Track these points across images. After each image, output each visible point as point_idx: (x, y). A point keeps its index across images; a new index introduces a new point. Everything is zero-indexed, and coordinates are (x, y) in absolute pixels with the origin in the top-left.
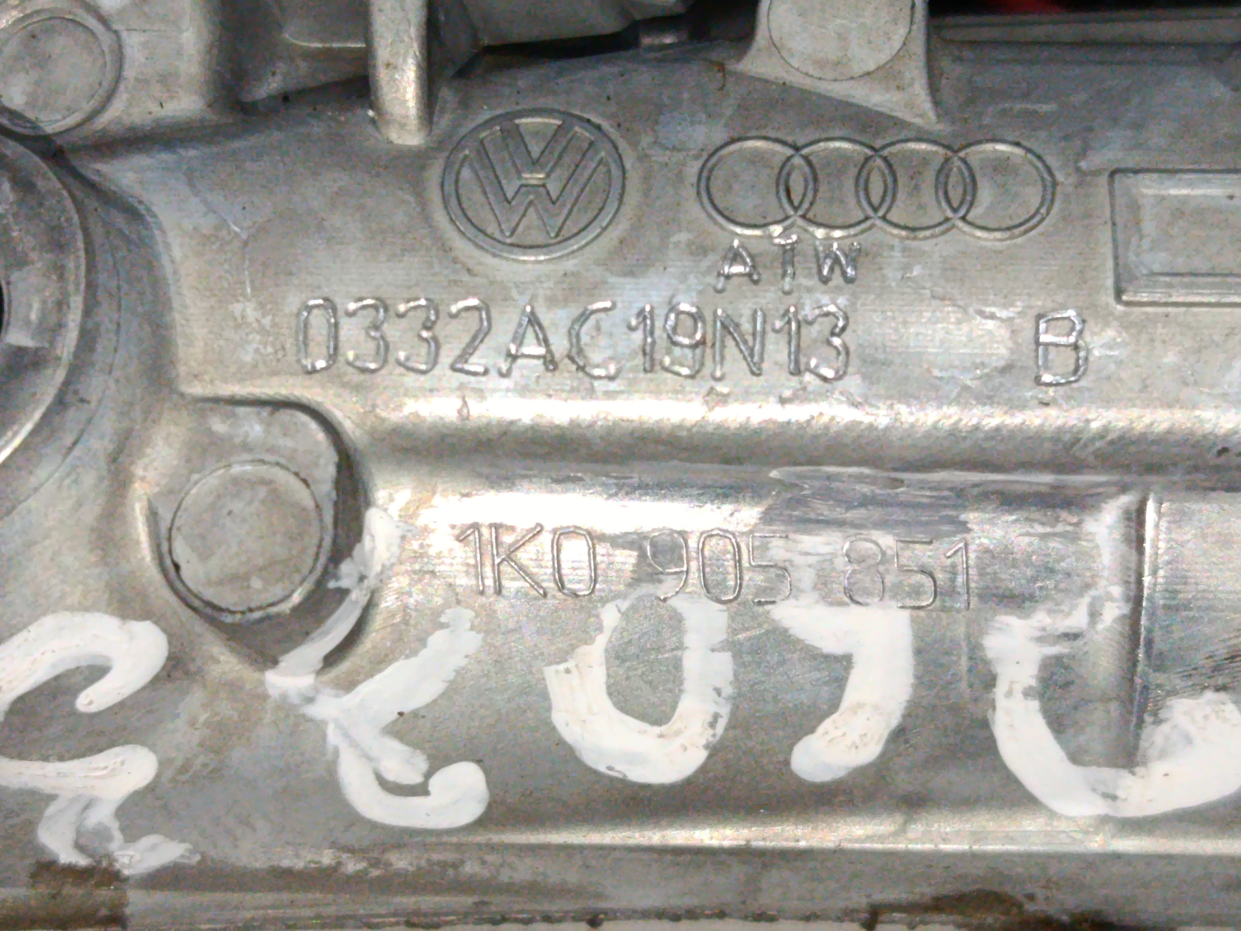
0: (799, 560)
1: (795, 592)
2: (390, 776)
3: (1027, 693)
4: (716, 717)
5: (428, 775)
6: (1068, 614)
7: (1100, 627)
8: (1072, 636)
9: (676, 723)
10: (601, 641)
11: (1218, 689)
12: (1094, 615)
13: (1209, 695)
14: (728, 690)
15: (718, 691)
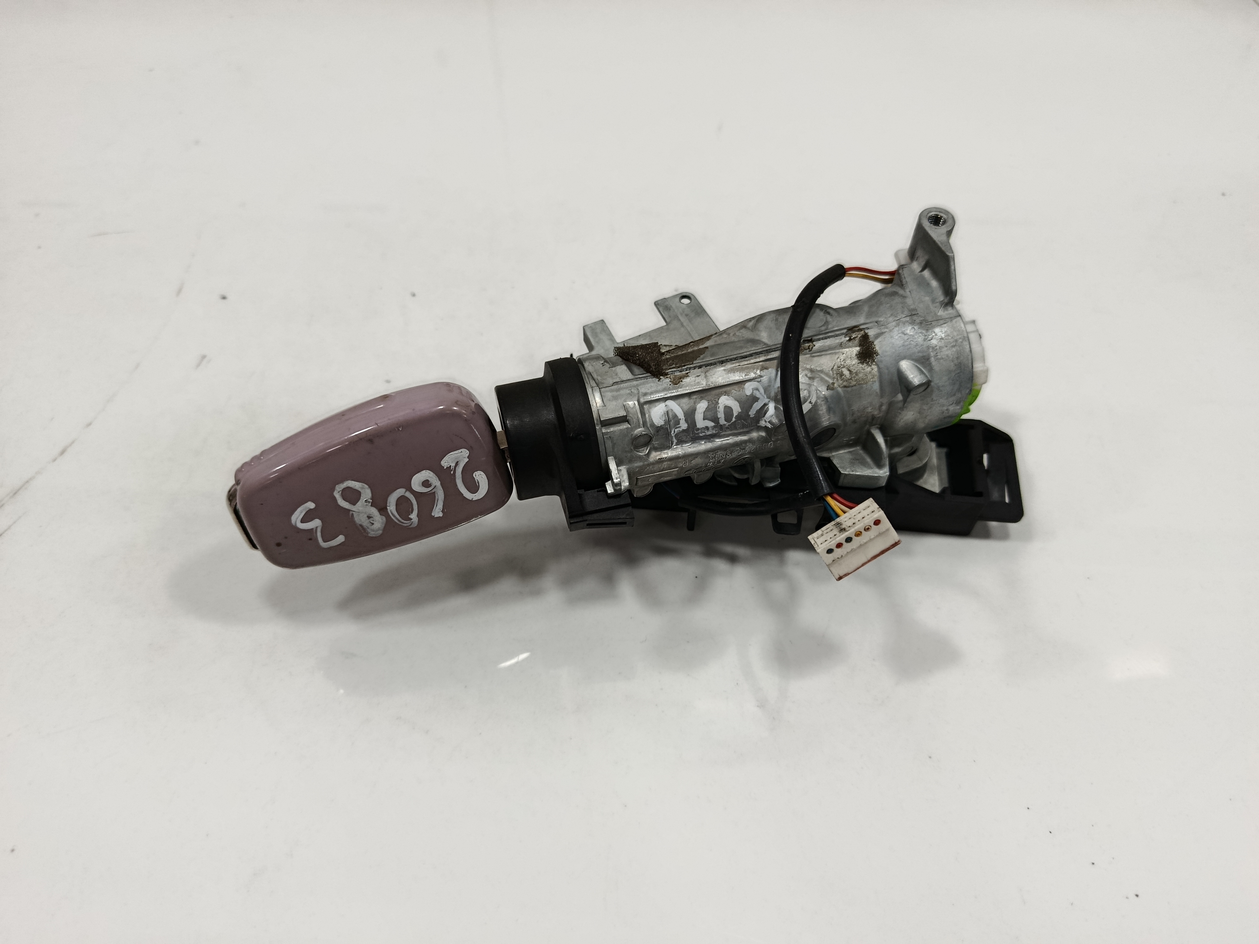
0: (711, 431)
1: (711, 427)
2: (757, 391)
3: (680, 419)
4: (719, 408)
5: (753, 392)
6: (677, 431)
7: (673, 430)
8: (676, 428)
9: (723, 407)
10: (734, 416)
11: (659, 427)
12: (674, 431)
13: (659, 426)
14: (718, 412)
15: (719, 412)
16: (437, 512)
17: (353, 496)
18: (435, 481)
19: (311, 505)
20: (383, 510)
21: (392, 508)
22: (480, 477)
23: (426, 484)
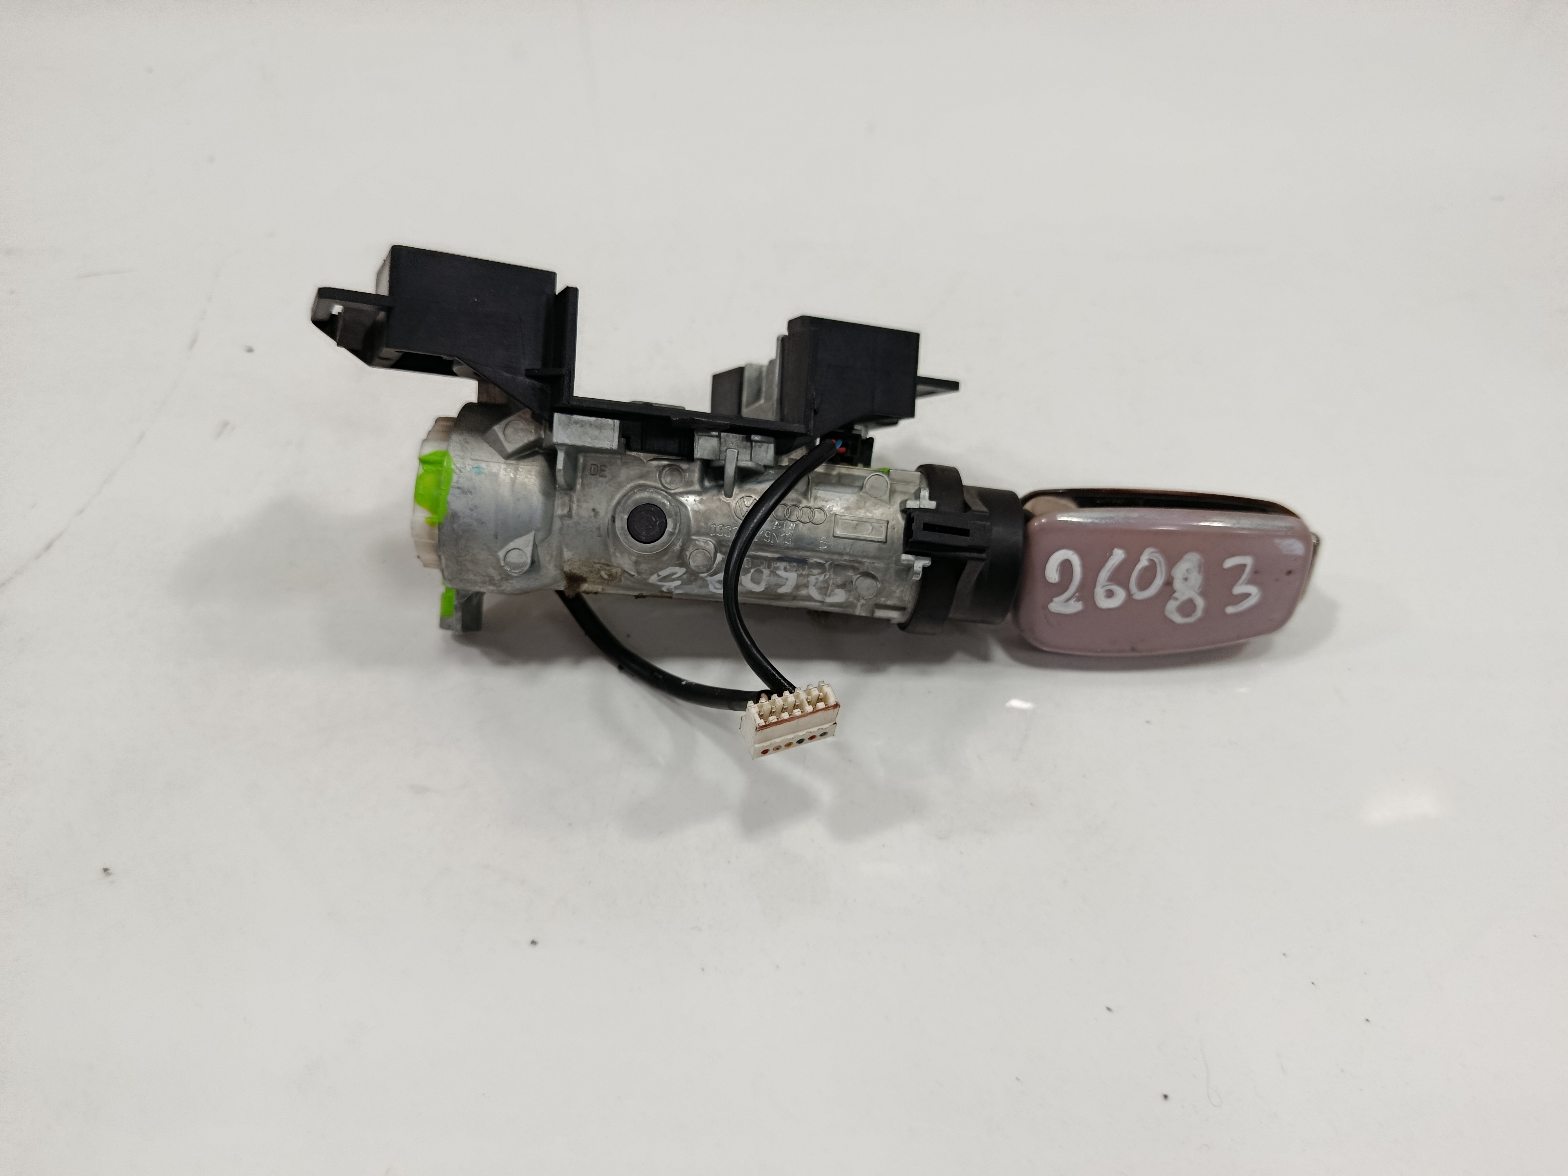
16: (1118, 555)
17: (1187, 608)
18: (1099, 592)
19: (1230, 610)
20: (1169, 583)
21: (1159, 582)
22: (1052, 574)
23: (1110, 594)
